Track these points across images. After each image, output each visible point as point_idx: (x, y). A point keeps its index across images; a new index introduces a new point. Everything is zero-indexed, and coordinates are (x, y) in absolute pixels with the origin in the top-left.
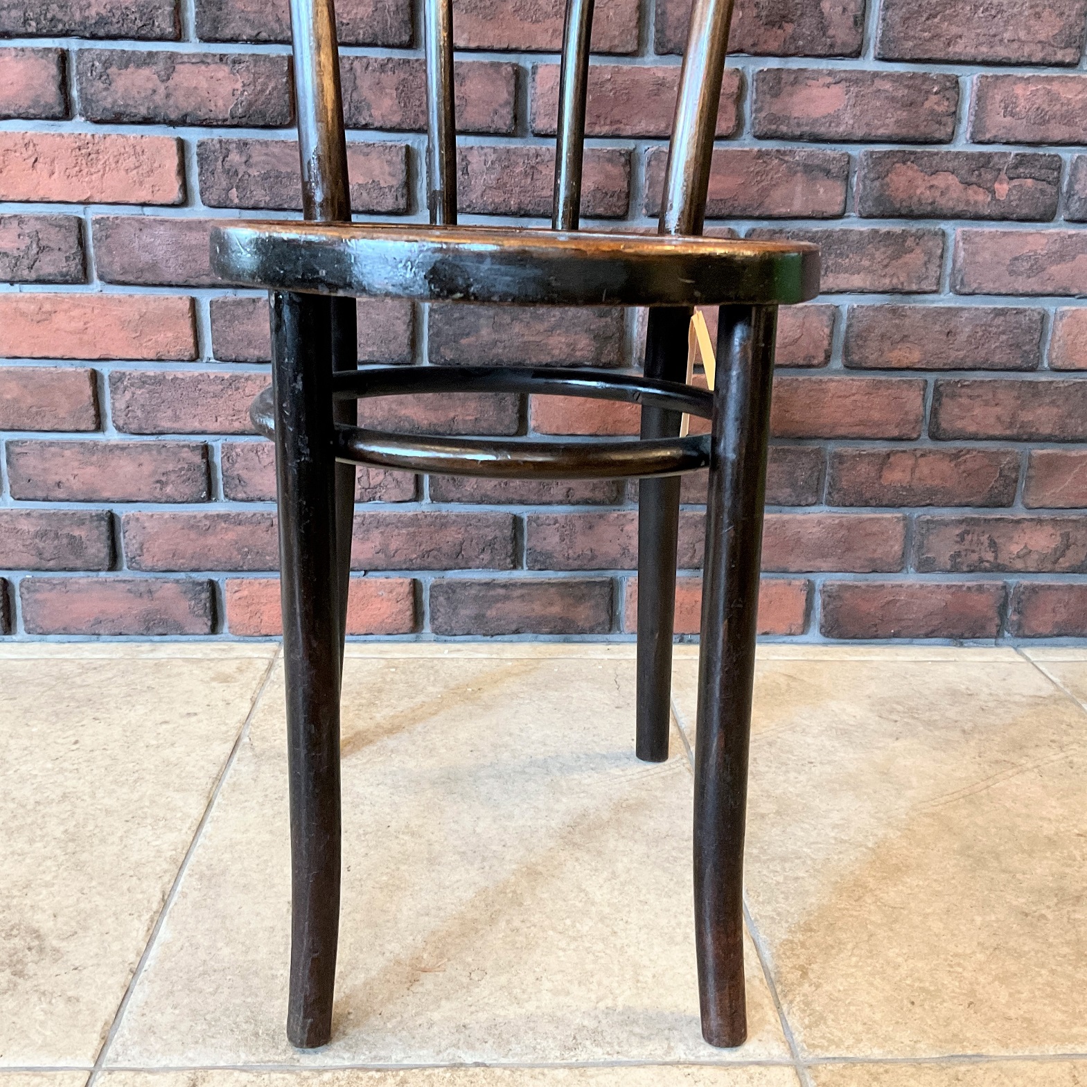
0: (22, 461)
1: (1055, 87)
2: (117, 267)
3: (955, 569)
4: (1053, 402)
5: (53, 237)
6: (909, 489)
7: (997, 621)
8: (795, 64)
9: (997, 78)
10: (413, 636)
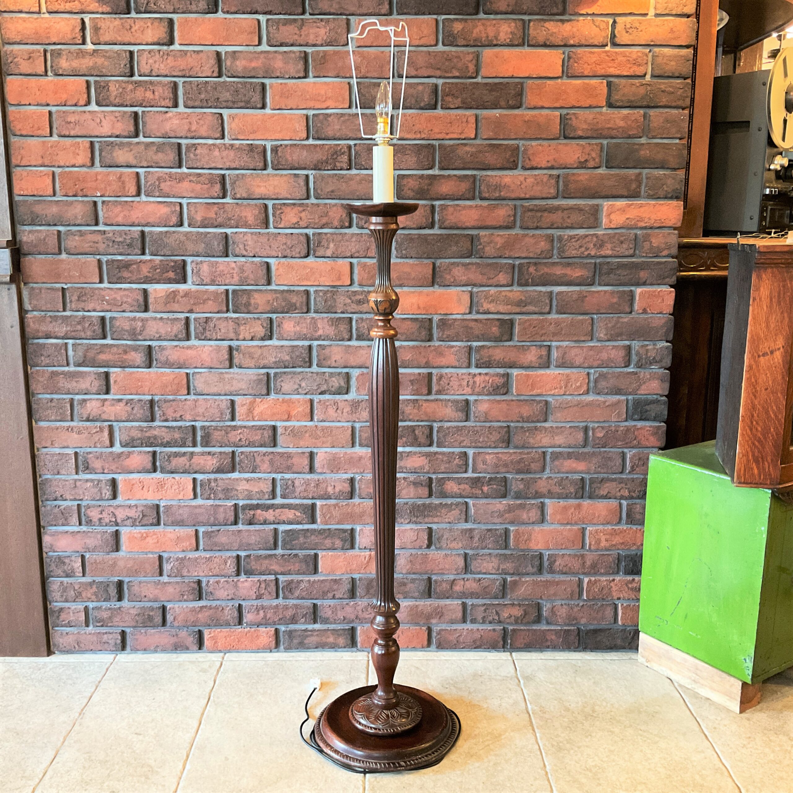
0: (133, 588)
1: (500, 455)
2: (170, 521)
3: (484, 622)
4: (513, 562)
5: (148, 512)
6: (464, 593)
7: (502, 643)
8: (408, 449)
9: (479, 453)
10: (276, 650)
